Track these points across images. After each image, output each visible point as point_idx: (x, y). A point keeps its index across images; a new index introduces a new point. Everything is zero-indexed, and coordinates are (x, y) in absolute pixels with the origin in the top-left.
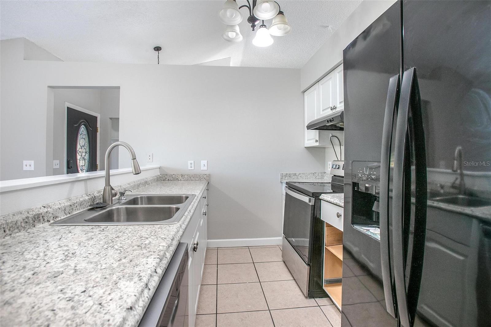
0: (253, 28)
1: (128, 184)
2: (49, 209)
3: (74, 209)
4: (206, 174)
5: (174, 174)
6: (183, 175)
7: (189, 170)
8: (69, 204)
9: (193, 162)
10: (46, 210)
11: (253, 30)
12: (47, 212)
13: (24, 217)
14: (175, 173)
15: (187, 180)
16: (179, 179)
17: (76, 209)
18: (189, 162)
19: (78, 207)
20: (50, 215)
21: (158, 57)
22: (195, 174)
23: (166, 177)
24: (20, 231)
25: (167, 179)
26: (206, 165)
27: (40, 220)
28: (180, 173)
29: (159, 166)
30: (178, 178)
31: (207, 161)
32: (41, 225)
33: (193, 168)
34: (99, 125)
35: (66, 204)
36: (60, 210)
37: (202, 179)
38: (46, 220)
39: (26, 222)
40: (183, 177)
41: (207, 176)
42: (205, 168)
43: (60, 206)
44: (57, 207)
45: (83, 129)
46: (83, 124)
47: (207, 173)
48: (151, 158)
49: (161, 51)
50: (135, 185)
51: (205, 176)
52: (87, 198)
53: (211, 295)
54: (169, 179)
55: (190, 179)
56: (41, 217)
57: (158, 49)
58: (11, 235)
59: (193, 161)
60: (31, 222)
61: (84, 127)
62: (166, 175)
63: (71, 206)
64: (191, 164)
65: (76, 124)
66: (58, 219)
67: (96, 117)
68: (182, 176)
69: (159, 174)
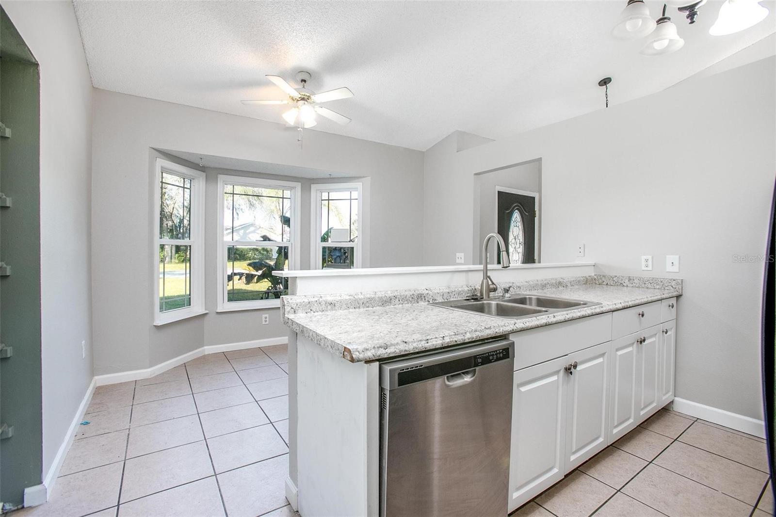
0: (692, 19)
1: (526, 282)
2: (430, 292)
3: (452, 296)
4: (674, 278)
5: (616, 276)
6: (631, 278)
7: (643, 270)
8: (447, 291)
9: (649, 257)
10: (427, 292)
11: (692, 22)
12: (427, 294)
13: (411, 293)
14: (618, 275)
15: (639, 287)
16: (625, 284)
17: (454, 297)
18: (643, 258)
19: (456, 296)
20: (430, 297)
21: (606, 94)
22: (653, 278)
23: (603, 279)
24: (408, 303)
25: (604, 283)
26: (676, 263)
27: (422, 299)
28: (626, 276)
29: (594, 262)
30: (622, 282)
31: (678, 256)
32: (423, 303)
33: (650, 268)
34: (538, 208)
35: (445, 291)
36: (439, 295)
37: (667, 288)
38: (427, 300)
39: (412, 298)
40: (631, 282)
41: (677, 284)
42: (675, 269)
43: (438, 291)
44: (436, 291)
45: (516, 216)
46: (517, 209)
47: (679, 277)
48: (582, 250)
49: (611, 83)
50: (537, 284)
51: (673, 283)
52: (466, 289)
53: (627, 468)
54: (609, 284)
55: (643, 285)
56: (423, 297)
57: (605, 82)
58: (402, 304)
59: (651, 257)
60: (416, 298)
61: (518, 212)
62: (604, 276)
63: (449, 293)
64: (647, 261)
65: (508, 209)
66: (436, 301)
67: (534, 198)
68: (629, 280)
69: (593, 275)
